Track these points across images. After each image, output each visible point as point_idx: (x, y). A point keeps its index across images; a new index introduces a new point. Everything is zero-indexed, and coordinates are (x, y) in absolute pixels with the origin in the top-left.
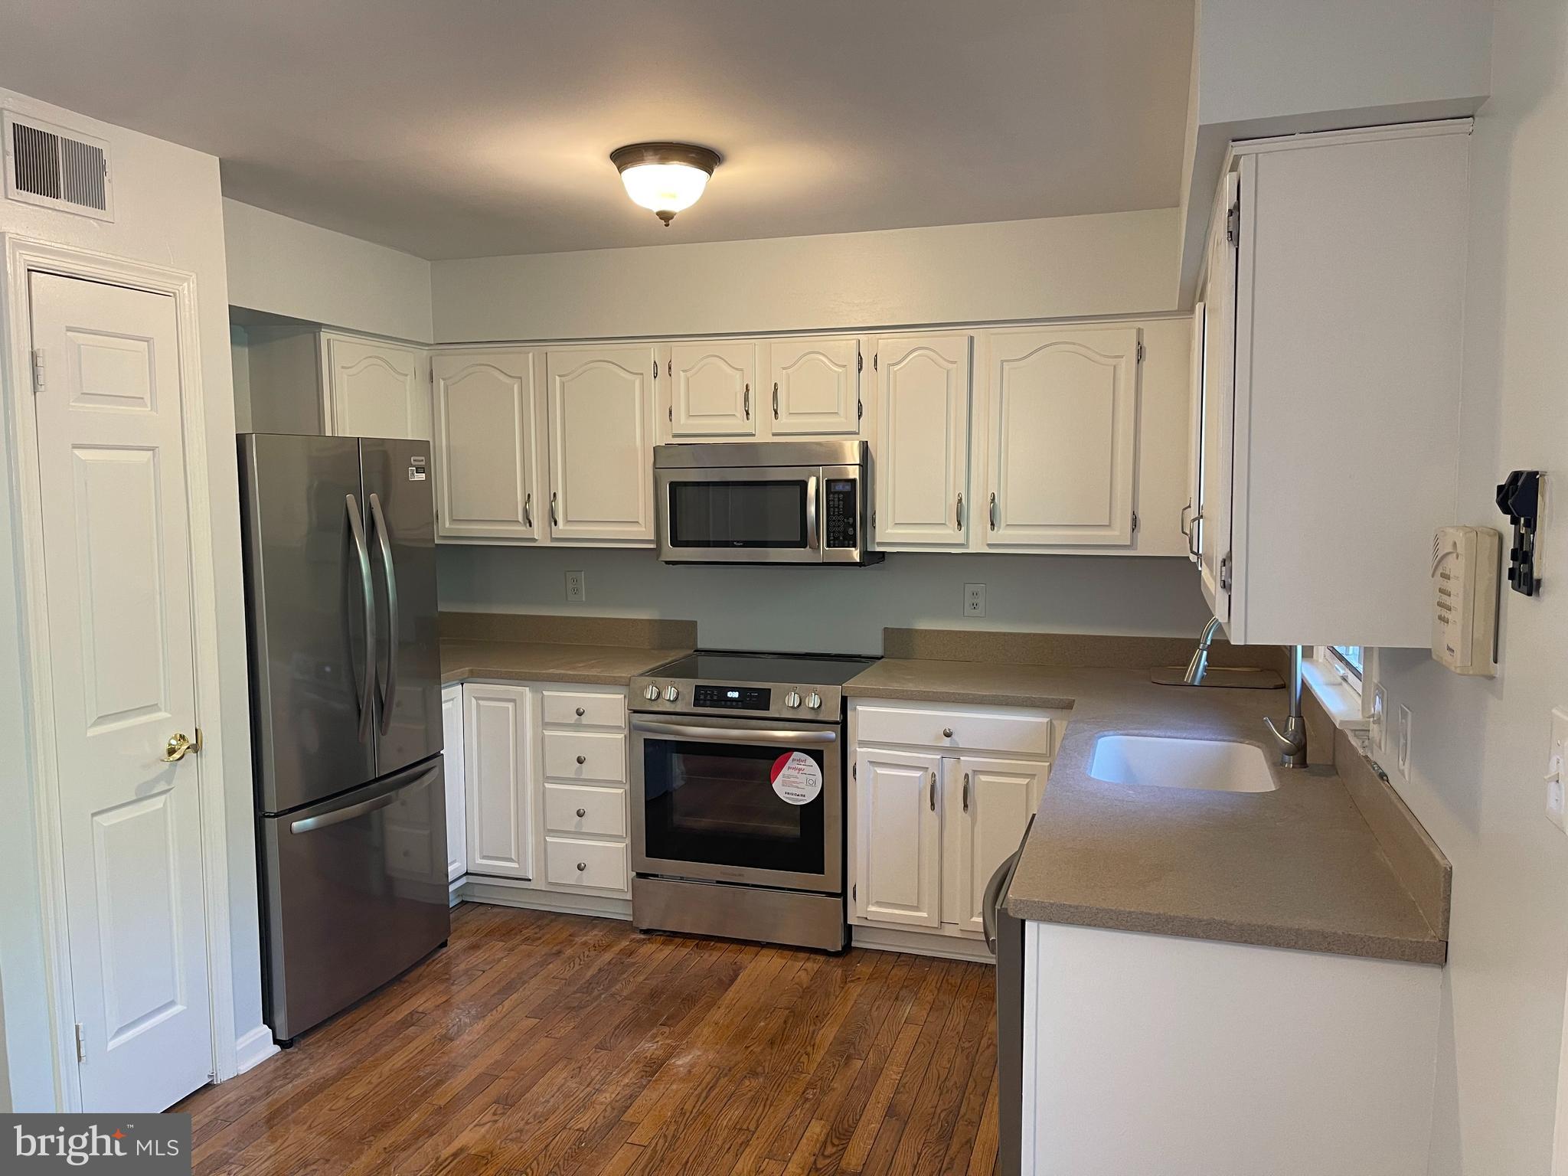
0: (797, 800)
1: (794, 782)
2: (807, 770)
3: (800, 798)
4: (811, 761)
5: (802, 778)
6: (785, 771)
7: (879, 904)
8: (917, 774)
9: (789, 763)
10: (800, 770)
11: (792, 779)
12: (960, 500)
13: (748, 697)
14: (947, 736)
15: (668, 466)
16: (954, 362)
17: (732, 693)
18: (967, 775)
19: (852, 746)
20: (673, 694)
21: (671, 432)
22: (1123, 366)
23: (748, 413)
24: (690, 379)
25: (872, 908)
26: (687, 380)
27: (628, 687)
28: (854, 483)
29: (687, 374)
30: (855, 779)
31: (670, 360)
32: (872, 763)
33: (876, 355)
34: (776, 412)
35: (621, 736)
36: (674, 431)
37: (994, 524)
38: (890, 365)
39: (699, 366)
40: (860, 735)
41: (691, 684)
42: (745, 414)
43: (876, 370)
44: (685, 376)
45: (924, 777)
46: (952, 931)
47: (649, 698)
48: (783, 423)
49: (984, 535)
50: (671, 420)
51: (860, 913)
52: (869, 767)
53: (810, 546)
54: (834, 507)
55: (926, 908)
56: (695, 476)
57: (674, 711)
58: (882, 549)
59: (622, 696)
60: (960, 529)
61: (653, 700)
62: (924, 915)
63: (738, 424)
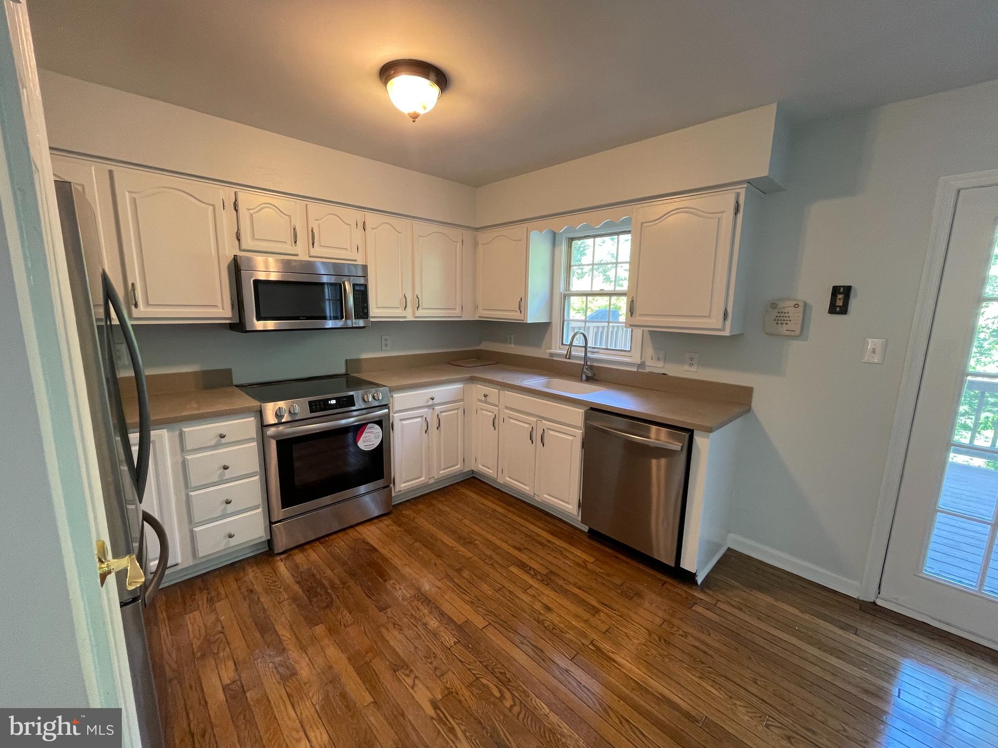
0: (371, 447)
1: (369, 439)
2: (375, 431)
3: (372, 446)
4: (377, 426)
5: (372, 436)
6: (364, 435)
7: (404, 482)
8: (419, 419)
9: (366, 430)
10: (371, 432)
11: (368, 438)
12: (405, 297)
13: (342, 401)
14: (433, 399)
15: (252, 269)
16: (400, 233)
17: (331, 401)
18: (438, 415)
19: (391, 414)
20: (297, 409)
21: (238, 247)
22: (458, 246)
23: (295, 242)
24: (253, 215)
25: (403, 485)
26: (251, 215)
27: (261, 411)
28: (366, 286)
29: (251, 211)
30: (393, 429)
31: (236, 200)
32: (401, 420)
33: (364, 222)
34: (313, 244)
35: (255, 444)
36: (244, 247)
37: (418, 308)
38: (372, 229)
39: (259, 208)
40: (396, 408)
41: (305, 401)
42: (293, 243)
43: (365, 230)
44: (250, 213)
45: (422, 420)
46: (432, 481)
47: (279, 415)
48: (317, 251)
49: (414, 313)
50: (239, 240)
51: (397, 490)
52: (400, 422)
53: (346, 318)
54: (357, 298)
55: (424, 475)
56: (273, 277)
57: (297, 419)
58: (371, 320)
59: (253, 419)
60: (405, 310)
61: (282, 416)
62: (423, 478)
63: (288, 248)
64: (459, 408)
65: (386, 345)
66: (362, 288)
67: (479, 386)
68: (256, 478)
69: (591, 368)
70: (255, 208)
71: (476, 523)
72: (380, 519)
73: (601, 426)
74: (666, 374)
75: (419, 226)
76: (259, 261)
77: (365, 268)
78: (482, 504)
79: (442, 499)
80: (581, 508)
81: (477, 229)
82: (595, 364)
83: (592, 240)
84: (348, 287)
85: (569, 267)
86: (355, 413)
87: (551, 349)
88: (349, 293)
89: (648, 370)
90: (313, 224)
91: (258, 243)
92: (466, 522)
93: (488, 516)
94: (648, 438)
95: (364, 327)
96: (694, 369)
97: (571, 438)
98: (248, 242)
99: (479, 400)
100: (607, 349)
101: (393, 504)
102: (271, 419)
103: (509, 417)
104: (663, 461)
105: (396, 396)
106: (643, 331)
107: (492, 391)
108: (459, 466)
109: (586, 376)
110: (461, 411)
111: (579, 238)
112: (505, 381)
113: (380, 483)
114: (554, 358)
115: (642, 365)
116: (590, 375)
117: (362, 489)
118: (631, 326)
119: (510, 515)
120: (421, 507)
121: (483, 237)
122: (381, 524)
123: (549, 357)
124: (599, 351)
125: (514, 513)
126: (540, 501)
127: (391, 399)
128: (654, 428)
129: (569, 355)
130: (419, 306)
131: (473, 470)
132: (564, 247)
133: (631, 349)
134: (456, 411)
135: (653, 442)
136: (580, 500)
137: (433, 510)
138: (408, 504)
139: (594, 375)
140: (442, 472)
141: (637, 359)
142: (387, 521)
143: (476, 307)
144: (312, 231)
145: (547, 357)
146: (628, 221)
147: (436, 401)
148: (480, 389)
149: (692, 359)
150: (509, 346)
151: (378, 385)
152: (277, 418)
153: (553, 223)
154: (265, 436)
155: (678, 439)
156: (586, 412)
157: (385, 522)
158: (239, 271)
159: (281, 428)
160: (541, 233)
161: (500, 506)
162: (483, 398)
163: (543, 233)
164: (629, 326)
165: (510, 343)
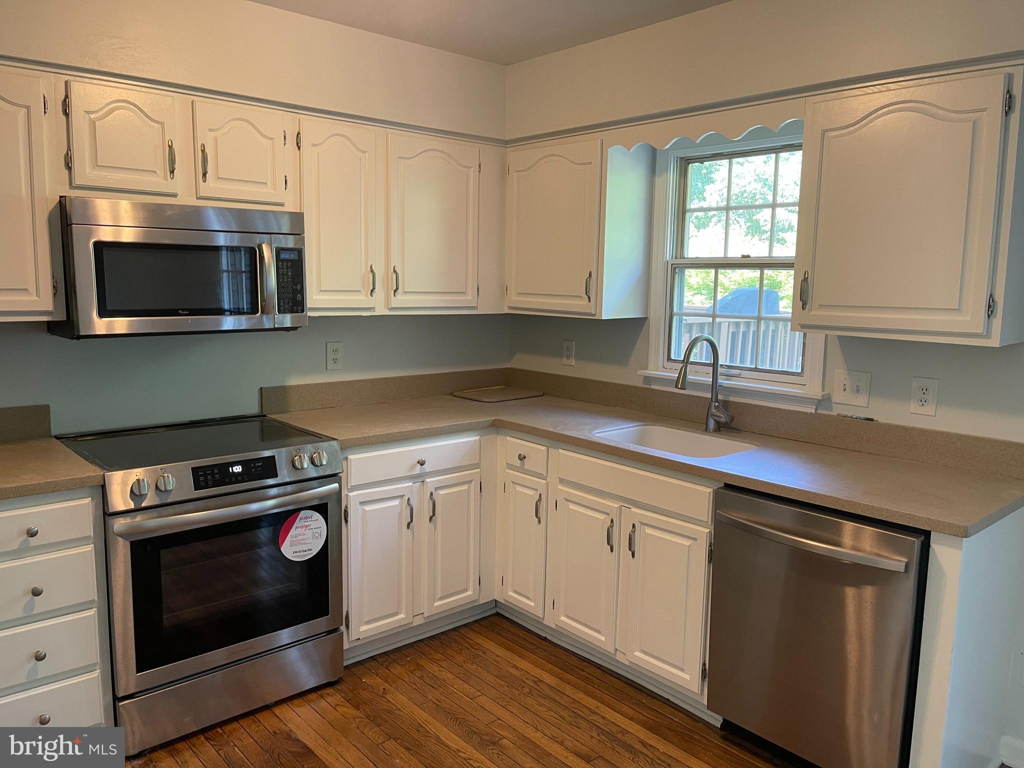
8: (396, 502)
12: (372, 271)
13: (253, 468)
14: (422, 465)
15: (91, 223)
16: (365, 152)
17: (234, 468)
18: (431, 494)
19: (344, 492)
20: (171, 483)
21: (68, 182)
22: (472, 173)
23: (172, 172)
24: (97, 123)
25: (363, 628)
26: (93, 123)
27: (103, 487)
28: (300, 252)
29: (93, 116)
30: (346, 521)
31: (67, 96)
32: (362, 503)
33: (299, 133)
34: (205, 175)
35: (90, 548)
36: (78, 181)
37: (395, 291)
38: (313, 145)
39: (107, 109)
40: (353, 482)
41: (185, 468)
42: (169, 173)
43: (299, 148)
44: (90, 118)
45: (401, 503)
46: (419, 621)
47: (138, 494)
48: (211, 187)
49: (388, 300)
50: (69, 168)
51: (354, 637)
52: (360, 507)
53: (262, 312)
54: (283, 274)
55: (404, 610)
56: (128, 236)
57: (170, 500)
58: (310, 314)
59: (88, 500)
60: (371, 294)
61: (143, 495)
62: (402, 616)
63: (158, 182)
64: (470, 482)
65: (335, 361)
66: (293, 256)
67: (508, 438)
68: (92, 612)
69: (726, 405)
70: (101, 109)
71: (503, 704)
72: (319, 693)
73: (744, 519)
74: (872, 420)
75: (398, 139)
76: (102, 207)
77: (297, 219)
78: (516, 668)
79: (438, 656)
80: (707, 680)
81: (507, 142)
82: (732, 399)
83: (725, 162)
84: (268, 254)
85: (682, 212)
86: (274, 491)
87: (646, 369)
88: (269, 263)
89: (836, 411)
90: (206, 138)
91: (103, 173)
92: (483, 700)
93: (526, 690)
94: (839, 545)
95: (294, 329)
96: (929, 409)
97: (687, 542)
98: (85, 172)
99: (510, 466)
100: (756, 370)
101: (345, 664)
102: (120, 500)
103: (566, 499)
104: (869, 592)
105: (355, 458)
106: (826, 336)
107: (535, 450)
108: (469, 593)
109: (715, 421)
110: (475, 486)
111: (702, 159)
112: (560, 430)
113: (320, 624)
114: (653, 387)
115: (825, 401)
116: (723, 420)
117: (285, 636)
118: (803, 326)
119: (569, 690)
120: (397, 670)
121: (517, 157)
122: (323, 703)
123: (643, 384)
124: (740, 374)
125: (575, 686)
126: (628, 664)
127: (344, 463)
128: (849, 526)
129: (682, 381)
130: (397, 289)
131: (496, 600)
132: (672, 177)
133: (802, 370)
134: (465, 487)
135: (848, 554)
136: (704, 665)
137: (421, 678)
138: (373, 664)
139: (732, 419)
140: (436, 604)
141: (814, 390)
142: (333, 697)
143: (504, 290)
144: (203, 151)
145: (640, 384)
146: (797, 127)
147: (427, 468)
148: (512, 445)
149: (925, 390)
150: (565, 361)
151: (320, 438)
152: (132, 500)
153: (652, 132)
154: (111, 533)
155: (899, 549)
156: (716, 494)
157: (329, 699)
158: (68, 226)
159: (139, 518)
160: (629, 151)
161: (551, 673)
162: (518, 463)
163: (631, 151)
164: (799, 326)
165: (568, 357)
